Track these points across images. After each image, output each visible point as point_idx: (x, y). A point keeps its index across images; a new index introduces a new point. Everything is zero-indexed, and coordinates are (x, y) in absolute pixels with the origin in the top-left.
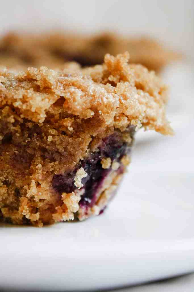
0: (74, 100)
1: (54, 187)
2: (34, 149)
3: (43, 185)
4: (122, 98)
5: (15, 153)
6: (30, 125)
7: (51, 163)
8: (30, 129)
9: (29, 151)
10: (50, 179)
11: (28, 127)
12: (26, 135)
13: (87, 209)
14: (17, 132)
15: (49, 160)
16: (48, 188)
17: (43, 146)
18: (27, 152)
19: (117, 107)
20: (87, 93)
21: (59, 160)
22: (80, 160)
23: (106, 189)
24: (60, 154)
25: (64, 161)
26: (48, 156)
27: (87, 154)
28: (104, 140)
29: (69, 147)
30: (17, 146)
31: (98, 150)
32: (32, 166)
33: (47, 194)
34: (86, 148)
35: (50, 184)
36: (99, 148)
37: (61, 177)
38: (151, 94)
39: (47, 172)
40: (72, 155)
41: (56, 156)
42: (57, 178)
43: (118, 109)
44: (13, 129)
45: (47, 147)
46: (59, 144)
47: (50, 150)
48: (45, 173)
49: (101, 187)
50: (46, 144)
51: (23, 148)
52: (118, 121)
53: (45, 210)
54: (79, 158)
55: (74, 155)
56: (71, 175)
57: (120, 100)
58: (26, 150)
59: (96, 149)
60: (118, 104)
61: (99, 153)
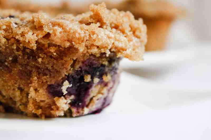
0: (55, 35)
1: (49, 92)
2: (32, 67)
3: (41, 91)
4: (91, 34)
5: (20, 69)
6: (28, 51)
7: (44, 76)
8: (28, 54)
9: (29, 68)
10: (45, 87)
11: (27, 52)
12: (26, 58)
13: (78, 109)
14: (20, 55)
15: (42, 75)
16: (45, 93)
17: (37, 65)
18: (27, 69)
19: (87, 40)
20: (65, 30)
21: (49, 74)
22: (66, 75)
23: (94, 97)
24: (49, 71)
25: (53, 75)
26: (41, 72)
27: (71, 72)
28: (83, 62)
29: (55, 66)
30: (21, 65)
31: (80, 69)
32: (31, 78)
33: (45, 97)
34: (69, 67)
35: (45, 90)
36: (80, 67)
37: (52, 86)
38: (123, 32)
39: (42, 82)
40: (58, 72)
41: (47, 72)
42: (50, 86)
43: (88, 41)
44: (17, 53)
45: (39, 66)
46: (48, 64)
47: (42, 68)
48: (40, 83)
49: (89, 95)
50: (39, 63)
51: (24, 66)
52: (90, 49)
53: (46, 108)
54: (64, 74)
55: (59, 72)
56: (60, 85)
57: (90, 35)
58: (26, 67)
59: (78, 68)
60: (88, 38)
61: (81, 71)
